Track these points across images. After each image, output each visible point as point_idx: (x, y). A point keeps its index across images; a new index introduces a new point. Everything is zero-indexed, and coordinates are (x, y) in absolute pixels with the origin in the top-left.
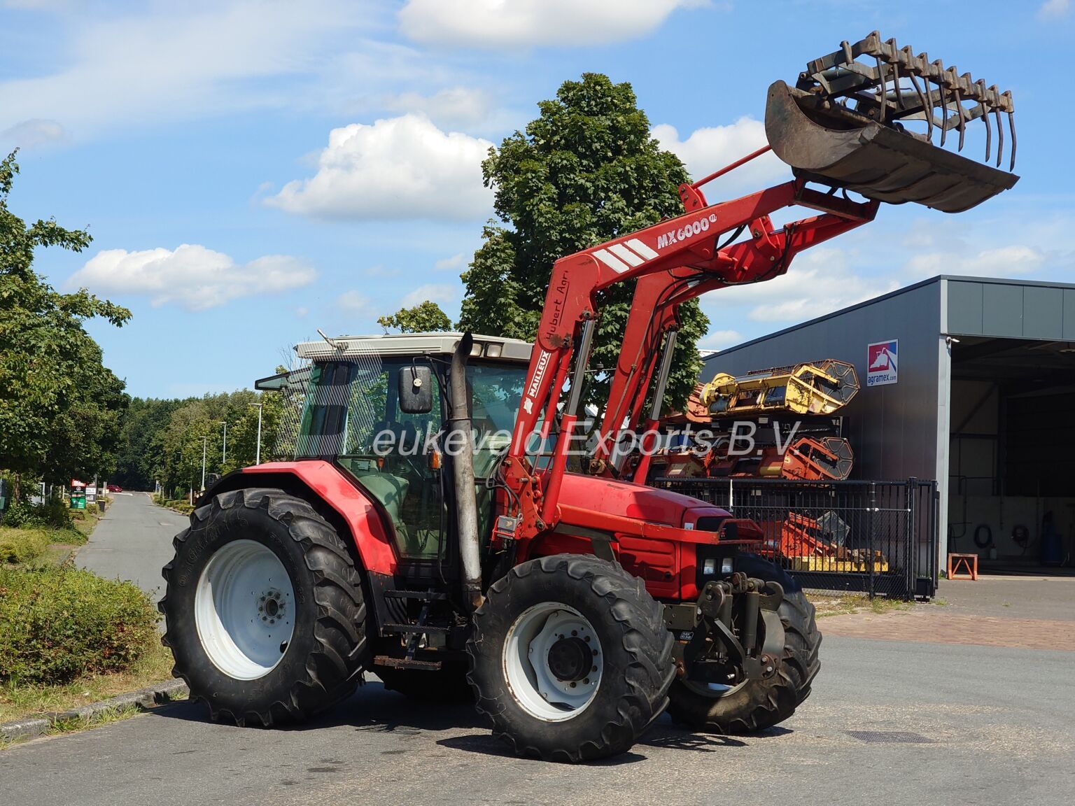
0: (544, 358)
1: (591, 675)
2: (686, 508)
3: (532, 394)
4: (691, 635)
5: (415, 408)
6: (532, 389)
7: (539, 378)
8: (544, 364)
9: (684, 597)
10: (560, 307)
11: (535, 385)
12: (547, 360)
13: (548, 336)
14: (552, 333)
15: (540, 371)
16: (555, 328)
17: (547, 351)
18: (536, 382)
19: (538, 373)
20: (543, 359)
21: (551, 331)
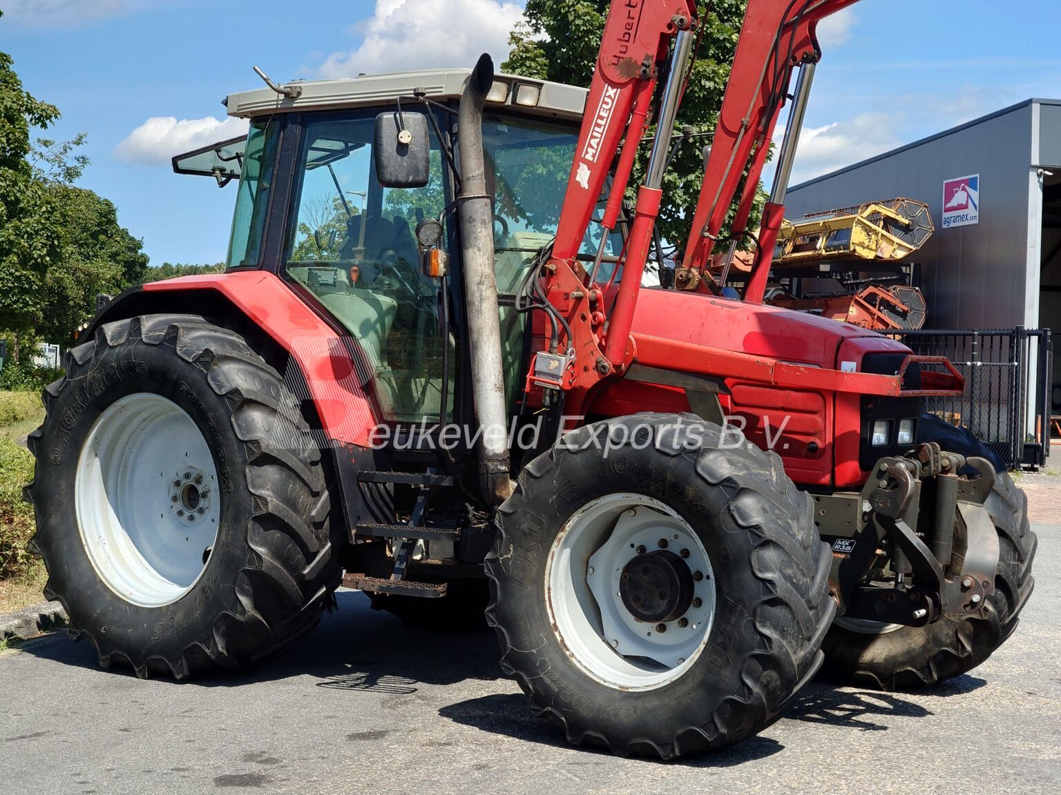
0: (609, 97)
1: (691, 613)
2: (843, 339)
3: (589, 157)
4: (851, 545)
5: (402, 178)
6: (589, 149)
7: (600, 130)
8: (608, 107)
9: (839, 483)
10: (635, 13)
11: (594, 142)
12: (613, 101)
13: (615, 60)
14: (622, 55)
15: (601, 118)
16: (627, 47)
17: (614, 85)
18: (596, 138)
19: (599, 121)
20: (607, 100)
21: (620, 52)
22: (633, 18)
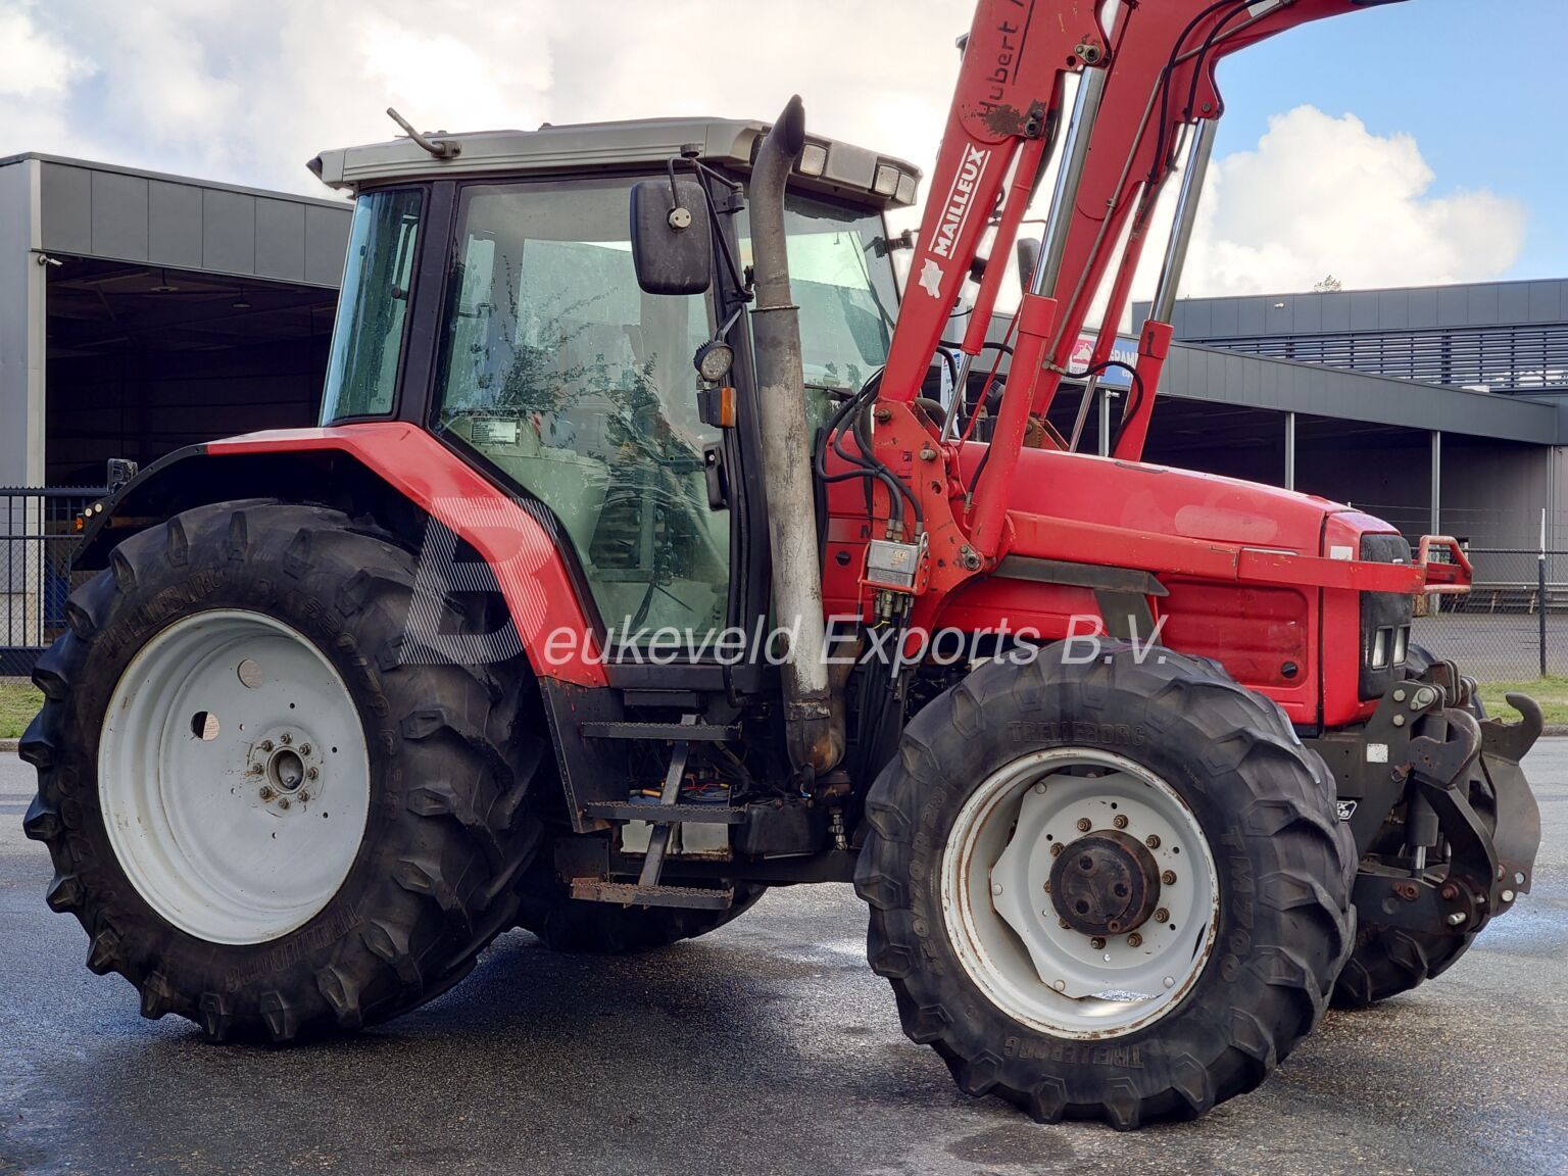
0: (973, 162)
3: (940, 251)
6: (940, 240)
7: (959, 212)
8: (971, 178)
10: (1013, 42)
11: (948, 229)
12: (979, 168)
13: (982, 109)
14: (994, 102)
15: (961, 194)
16: (1002, 90)
17: (981, 144)
18: (951, 222)
19: (957, 199)
20: (968, 166)
21: (991, 97)
22: (1012, 48)
